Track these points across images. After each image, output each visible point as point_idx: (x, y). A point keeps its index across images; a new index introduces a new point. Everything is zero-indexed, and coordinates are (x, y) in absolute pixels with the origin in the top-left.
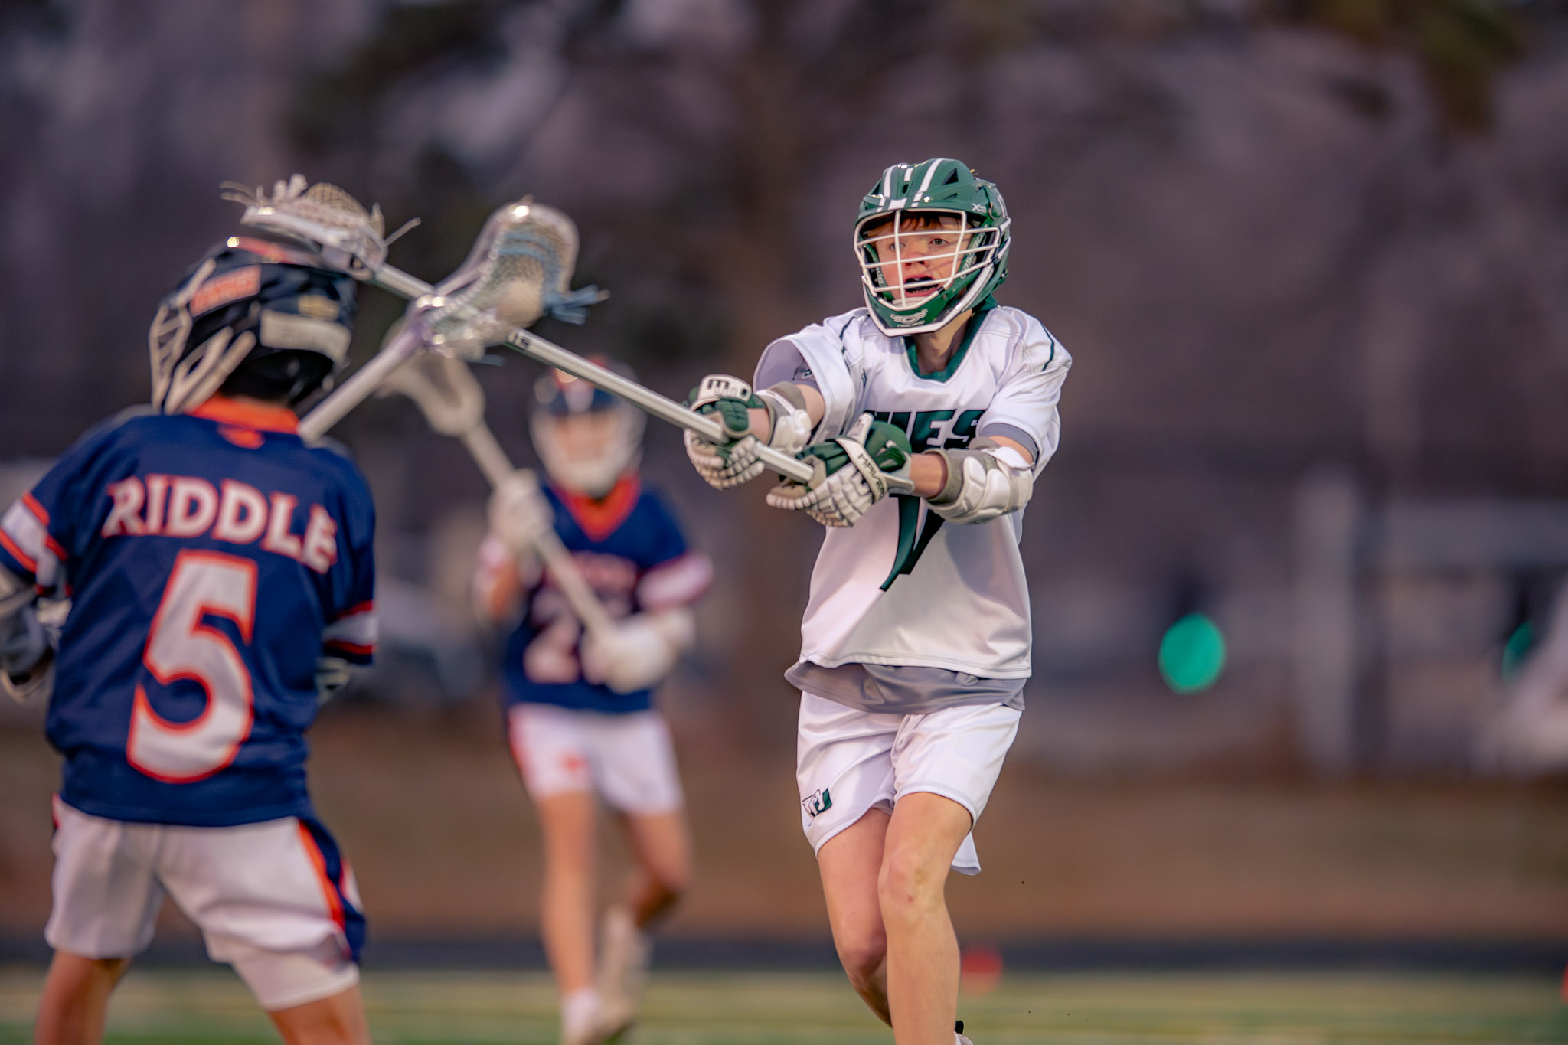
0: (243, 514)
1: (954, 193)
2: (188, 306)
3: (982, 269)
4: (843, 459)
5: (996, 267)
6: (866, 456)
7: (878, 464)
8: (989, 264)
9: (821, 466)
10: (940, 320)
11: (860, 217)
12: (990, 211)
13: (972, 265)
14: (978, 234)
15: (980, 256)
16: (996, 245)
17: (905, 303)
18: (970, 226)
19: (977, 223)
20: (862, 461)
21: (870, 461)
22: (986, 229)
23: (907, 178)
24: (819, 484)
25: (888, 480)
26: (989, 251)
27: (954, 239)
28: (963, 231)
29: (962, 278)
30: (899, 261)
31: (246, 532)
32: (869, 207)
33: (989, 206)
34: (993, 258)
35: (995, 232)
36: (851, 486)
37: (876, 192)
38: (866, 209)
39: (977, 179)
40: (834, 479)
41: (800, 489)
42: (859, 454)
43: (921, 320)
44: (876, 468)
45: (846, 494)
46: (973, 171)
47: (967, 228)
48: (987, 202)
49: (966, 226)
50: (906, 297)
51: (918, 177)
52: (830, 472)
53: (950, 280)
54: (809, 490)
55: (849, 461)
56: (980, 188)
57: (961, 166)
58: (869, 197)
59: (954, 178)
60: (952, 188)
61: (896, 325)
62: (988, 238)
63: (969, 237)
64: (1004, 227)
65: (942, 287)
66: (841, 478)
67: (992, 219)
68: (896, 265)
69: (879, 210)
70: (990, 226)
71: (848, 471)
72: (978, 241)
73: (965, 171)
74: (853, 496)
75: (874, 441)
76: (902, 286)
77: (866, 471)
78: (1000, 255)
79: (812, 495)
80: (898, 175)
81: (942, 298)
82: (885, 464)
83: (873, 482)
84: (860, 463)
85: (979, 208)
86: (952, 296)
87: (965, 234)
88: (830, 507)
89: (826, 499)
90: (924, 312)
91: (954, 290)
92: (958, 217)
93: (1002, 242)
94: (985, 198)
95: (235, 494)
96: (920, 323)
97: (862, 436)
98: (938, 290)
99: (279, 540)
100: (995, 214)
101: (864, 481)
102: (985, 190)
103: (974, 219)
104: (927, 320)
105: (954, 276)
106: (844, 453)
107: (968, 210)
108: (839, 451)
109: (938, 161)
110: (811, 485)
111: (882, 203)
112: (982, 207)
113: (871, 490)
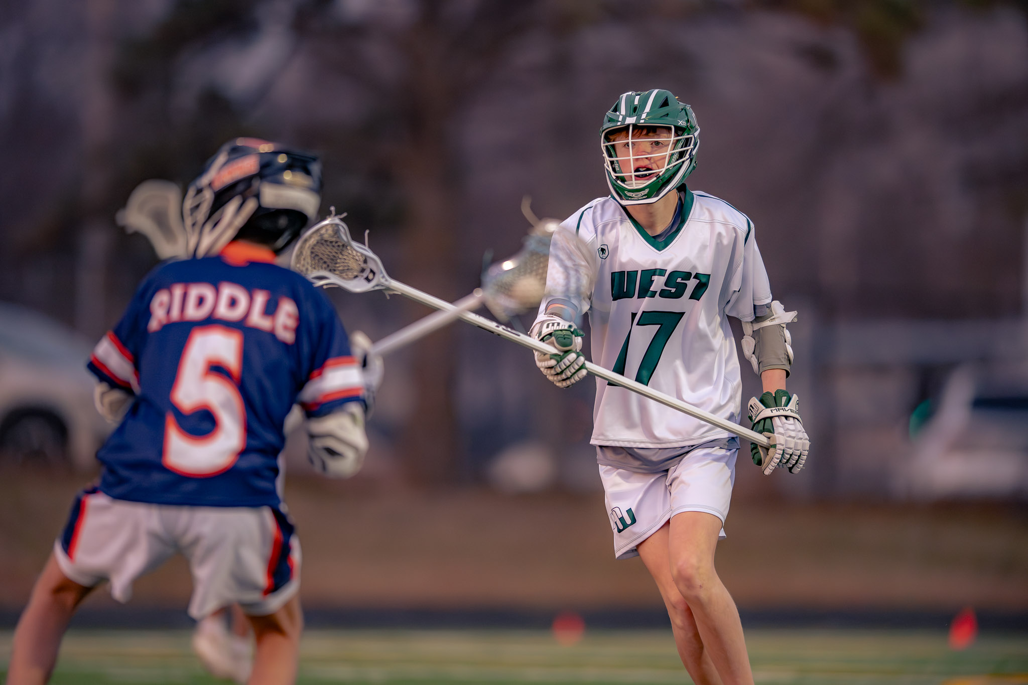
0: (233, 303)
1: (666, 113)
2: (210, 185)
3: (683, 162)
4: (768, 421)
5: (691, 160)
6: (773, 409)
7: (780, 406)
8: (687, 159)
10: (657, 195)
11: (605, 127)
12: (689, 124)
13: (677, 160)
14: (681, 139)
15: (682, 154)
16: (692, 146)
17: (635, 184)
18: (676, 135)
19: (680, 133)
21: (778, 408)
22: (686, 136)
26: (687, 150)
27: (667, 143)
28: (673, 138)
29: (670, 169)
30: (632, 158)
31: (237, 314)
32: (610, 120)
33: (688, 121)
34: (690, 155)
35: (691, 138)
37: (615, 110)
38: (609, 121)
39: (680, 103)
42: (771, 412)
43: (645, 195)
44: (783, 408)
46: (677, 97)
47: (675, 136)
48: (686, 119)
49: (674, 135)
50: (636, 180)
51: (644, 102)
52: (773, 430)
53: (664, 170)
56: (682, 109)
57: (669, 94)
58: (610, 113)
59: (665, 103)
60: (665, 110)
61: (628, 198)
62: (687, 142)
63: (675, 141)
64: (696, 134)
65: (659, 175)
66: (779, 426)
67: (690, 130)
68: (630, 159)
69: (619, 124)
70: (689, 134)
71: (777, 422)
72: (680, 144)
73: (673, 98)
76: (633, 174)
78: (694, 153)
80: (630, 100)
81: (658, 181)
82: (782, 404)
85: (682, 123)
86: (665, 180)
87: (674, 140)
90: (647, 191)
91: (666, 176)
92: (669, 129)
93: (695, 145)
94: (686, 116)
95: (228, 291)
96: (644, 197)
98: (656, 176)
99: (257, 319)
100: (692, 127)
102: (685, 110)
103: (679, 130)
104: (649, 196)
105: (666, 167)
107: (676, 125)
108: (762, 422)
109: (656, 91)
111: (620, 119)
112: (684, 122)
113: (794, 418)
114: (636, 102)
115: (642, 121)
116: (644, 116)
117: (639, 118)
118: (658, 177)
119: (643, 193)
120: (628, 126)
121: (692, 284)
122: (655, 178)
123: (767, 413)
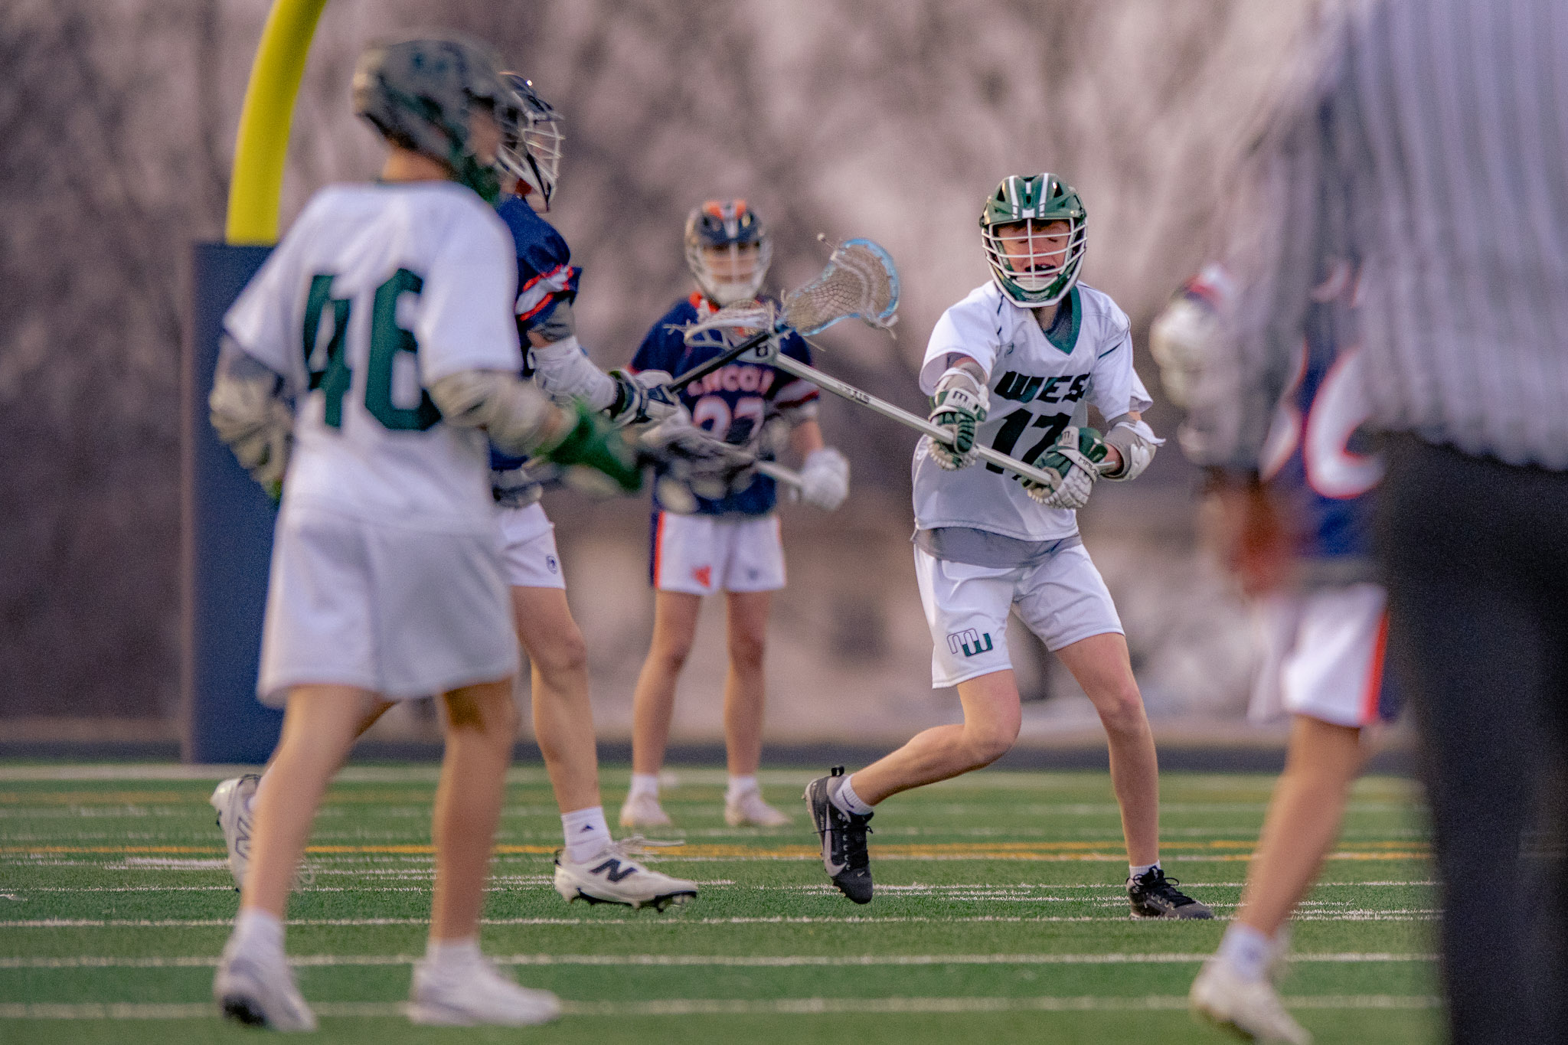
4: (1068, 463)
6: (1083, 457)
7: (1091, 459)
8: (1083, 253)
9: (1056, 473)
10: (1057, 296)
12: (1081, 213)
15: (1077, 248)
17: (1035, 285)
20: (1082, 462)
21: (1087, 460)
22: (1080, 228)
23: (1028, 191)
24: (1059, 485)
25: (1099, 467)
26: (1082, 243)
28: (1072, 232)
33: (1081, 209)
36: (1079, 480)
40: (1068, 479)
41: (1046, 491)
42: (1078, 458)
43: (1045, 297)
44: (1092, 464)
45: (1077, 486)
48: (1079, 207)
50: (1036, 280)
51: (1037, 191)
52: (1063, 476)
53: (1064, 268)
54: (1053, 491)
55: (1073, 463)
59: (1059, 191)
60: (1061, 199)
61: (1026, 300)
65: (1059, 273)
66: (1072, 477)
68: (1030, 257)
69: (1013, 218)
71: (1074, 471)
74: (1082, 486)
75: (1085, 445)
76: (1034, 274)
77: (1086, 468)
79: (1055, 495)
80: (1021, 189)
81: (1060, 281)
82: (1095, 459)
83: (1092, 473)
84: (1081, 463)
87: (1073, 234)
88: (1069, 499)
89: (1065, 495)
92: (1068, 222)
94: (1077, 204)
97: (1075, 444)
101: (1086, 474)
103: (1076, 222)
105: (1066, 265)
106: (1067, 459)
108: (1063, 459)
110: (1053, 486)
111: (1015, 212)
112: (1076, 212)
113: (1091, 479)
115: (1040, 214)
116: (1040, 208)
118: (1059, 276)
119: (1043, 294)
120: (1026, 219)
122: (1056, 278)
123: (1074, 455)
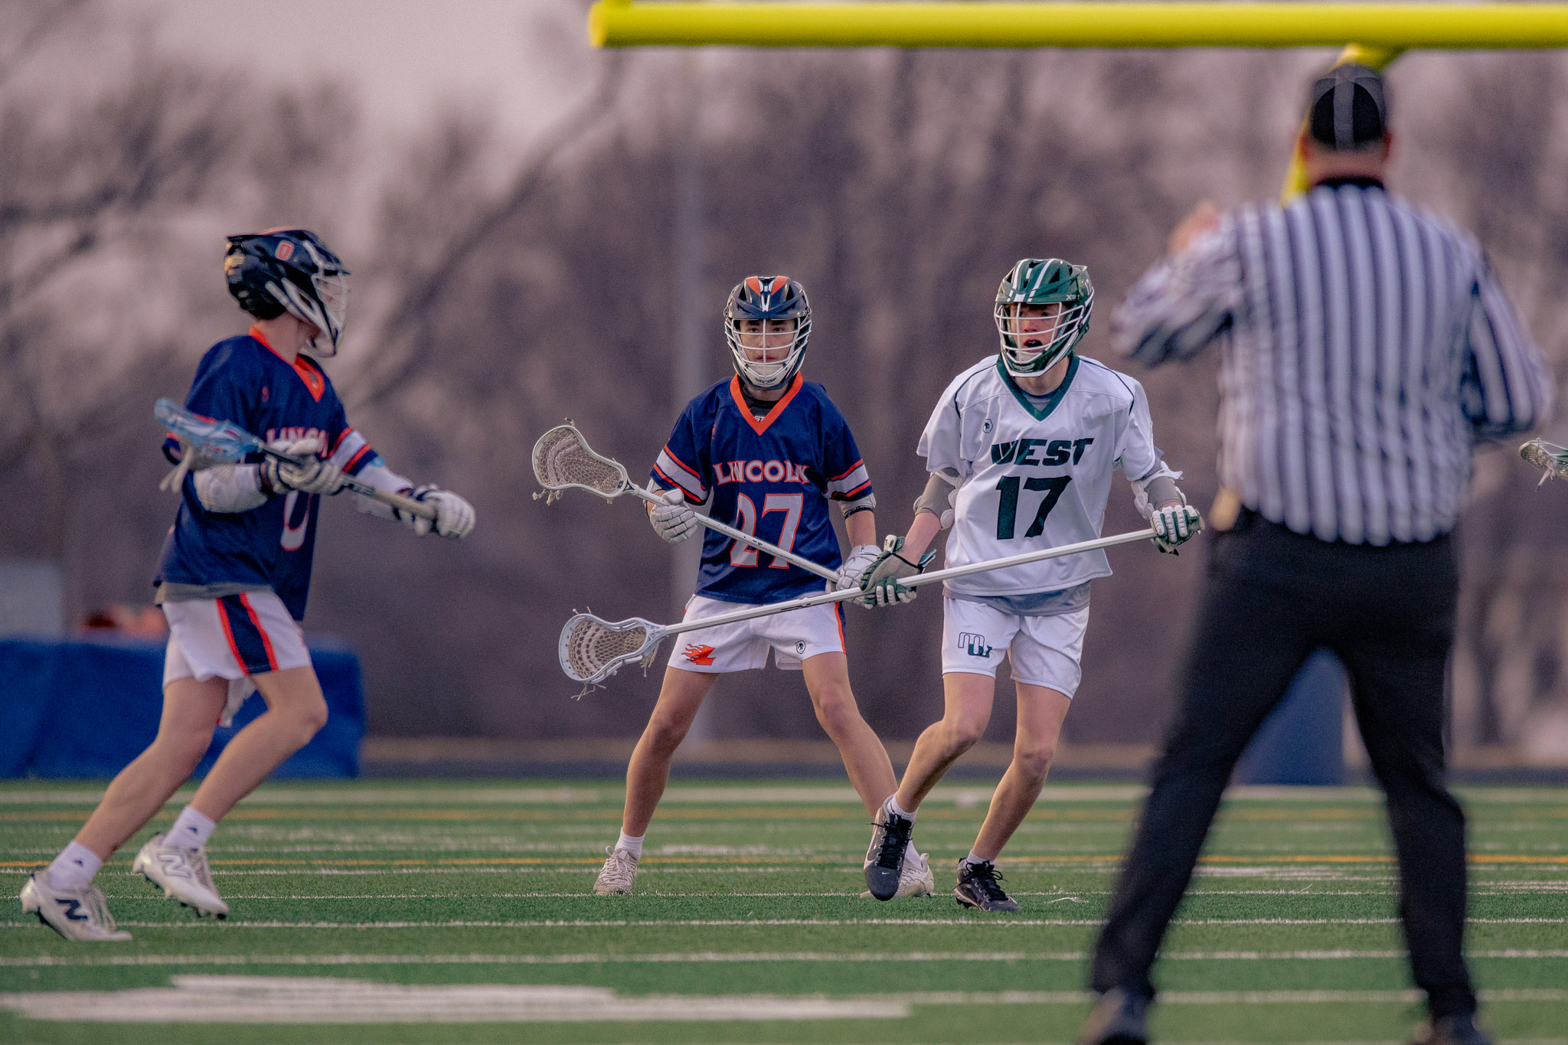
114: (1028, 277)
115: (1030, 300)
116: (1032, 294)
117: (1027, 297)
118: (1044, 352)
119: (1029, 367)
120: (1016, 304)
121: (1072, 450)
122: (1041, 354)
